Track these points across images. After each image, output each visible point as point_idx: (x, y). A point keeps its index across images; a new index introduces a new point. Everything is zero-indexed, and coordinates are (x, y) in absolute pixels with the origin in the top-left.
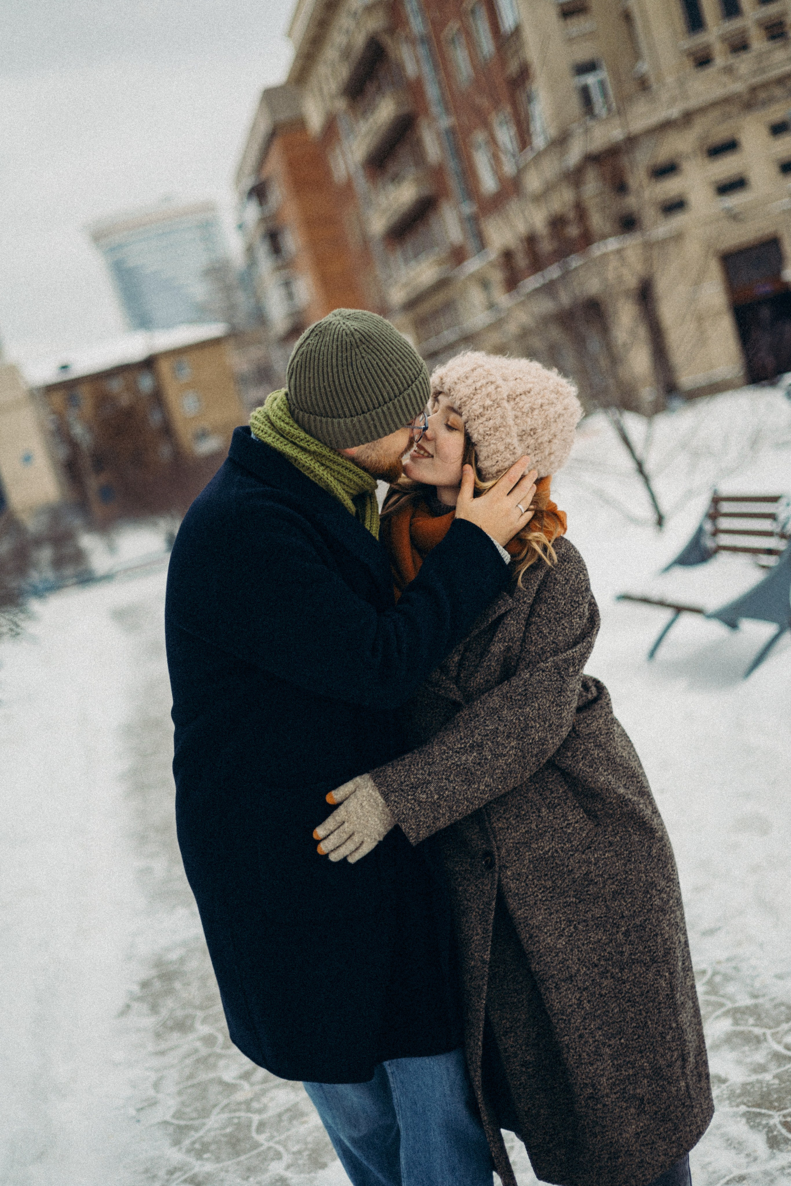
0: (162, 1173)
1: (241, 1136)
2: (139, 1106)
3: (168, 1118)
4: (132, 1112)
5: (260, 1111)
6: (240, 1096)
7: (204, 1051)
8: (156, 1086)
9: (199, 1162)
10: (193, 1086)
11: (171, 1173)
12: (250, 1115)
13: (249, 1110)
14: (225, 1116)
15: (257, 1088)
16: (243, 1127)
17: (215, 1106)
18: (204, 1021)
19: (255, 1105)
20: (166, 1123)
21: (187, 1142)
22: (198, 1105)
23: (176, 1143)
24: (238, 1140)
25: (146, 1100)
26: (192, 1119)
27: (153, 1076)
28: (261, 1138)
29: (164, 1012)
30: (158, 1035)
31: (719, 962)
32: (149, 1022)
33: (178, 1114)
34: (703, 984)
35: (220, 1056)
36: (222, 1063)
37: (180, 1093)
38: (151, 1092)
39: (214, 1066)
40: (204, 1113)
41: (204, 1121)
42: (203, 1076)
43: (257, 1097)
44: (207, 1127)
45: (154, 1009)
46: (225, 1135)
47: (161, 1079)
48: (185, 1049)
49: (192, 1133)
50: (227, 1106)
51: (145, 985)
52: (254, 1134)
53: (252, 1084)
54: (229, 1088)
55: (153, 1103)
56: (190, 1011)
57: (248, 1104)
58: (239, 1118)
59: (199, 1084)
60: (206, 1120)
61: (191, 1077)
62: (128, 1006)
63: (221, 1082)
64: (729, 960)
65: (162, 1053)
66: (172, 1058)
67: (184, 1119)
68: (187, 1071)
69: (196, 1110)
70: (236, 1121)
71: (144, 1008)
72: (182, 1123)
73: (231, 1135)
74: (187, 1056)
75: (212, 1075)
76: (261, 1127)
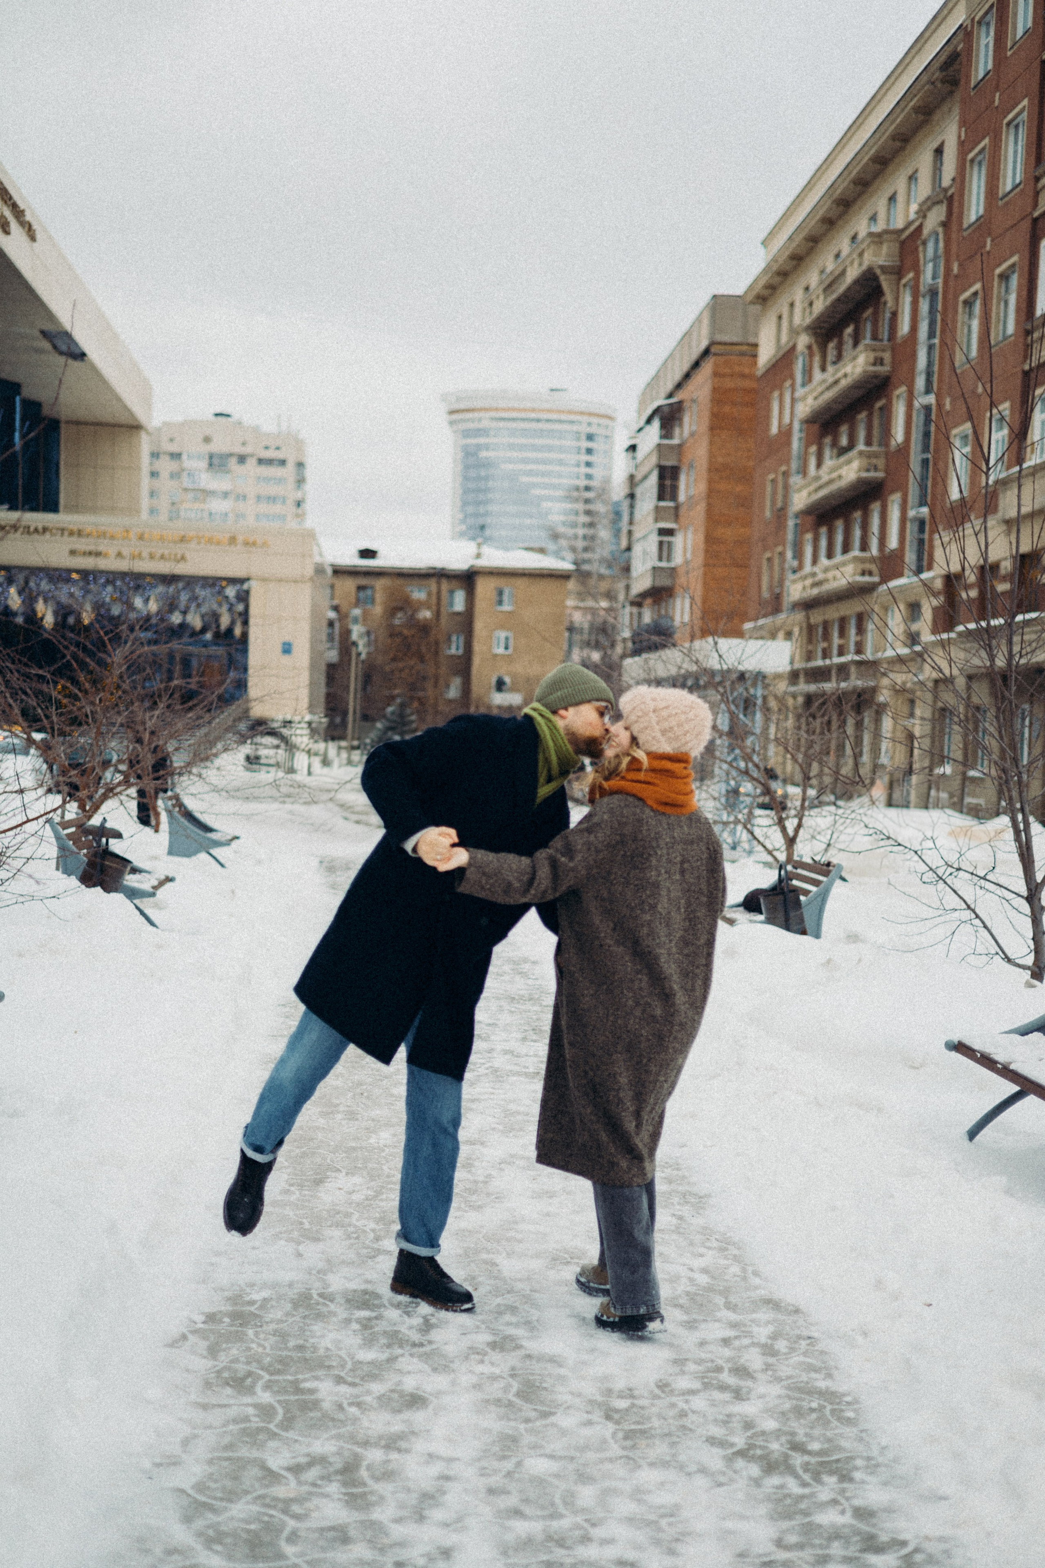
0: (158, 1551)
1: (267, 1539)
2: (158, 1460)
3: (187, 1486)
4: (147, 1464)
5: (297, 1517)
6: (281, 1491)
7: (256, 1422)
8: (185, 1442)
9: (206, 1552)
10: (229, 1459)
11: (170, 1552)
12: (286, 1518)
13: (285, 1512)
14: (255, 1508)
15: (305, 1488)
16: (272, 1529)
17: (247, 1492)
18: (268, 1387)
19: (296, 1508)
20: (182, 1491)
21: (199, 1524)
22: (229, 1484)
23: (187, 1519)
24: (261, 1544)
25: (168, 1457)
26: (215, 1498)
27: (187, 1431)
28: (289, 1550)
29: (223, 1359)
30: (208, 1385)
31: (927, 1538)
32: (202, 1365)
33: (200, 1487)
34: (898, 1558)
35: (274, 1436)
36: (272, 1444)
37: (210, 1462)
38: (177, 1450)
39: (261, 1446)
40: (231, 1496)
41: (228, 1505)
42: (244, 1452)
43: (299, 1500)
44: (228, 1514)
45: (213, 1352)
46: (248, 1531)
47: (196, 1436)
48: (232, 1412)
49: (210, 1515)
50: (259, 1497)
51: (211, 1318)
52: (283, 1544)
53: (300, 1483)
54: (271, 1476)
55: (174, 1462)
56: (253, 1367)
57: (288, 1502)
58: (271, 1516)
59: (239, 1459)
60: (233, 1506)
61: (230, 1447)
62: (184, 1337)
63: (264, 1467)
64: (941, 1539)
65: (205, 1407)
66: (216, 1417)
67: (205, 1495)
68: (227, 1440)
69: (224, 1489)
70: (266, 1519)
71: (203, 1345)
72: (203, 1499)
73: (256, 1533)
74: (235, 1421)
75: (255, 1454)
76: (293, 1537)
